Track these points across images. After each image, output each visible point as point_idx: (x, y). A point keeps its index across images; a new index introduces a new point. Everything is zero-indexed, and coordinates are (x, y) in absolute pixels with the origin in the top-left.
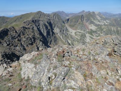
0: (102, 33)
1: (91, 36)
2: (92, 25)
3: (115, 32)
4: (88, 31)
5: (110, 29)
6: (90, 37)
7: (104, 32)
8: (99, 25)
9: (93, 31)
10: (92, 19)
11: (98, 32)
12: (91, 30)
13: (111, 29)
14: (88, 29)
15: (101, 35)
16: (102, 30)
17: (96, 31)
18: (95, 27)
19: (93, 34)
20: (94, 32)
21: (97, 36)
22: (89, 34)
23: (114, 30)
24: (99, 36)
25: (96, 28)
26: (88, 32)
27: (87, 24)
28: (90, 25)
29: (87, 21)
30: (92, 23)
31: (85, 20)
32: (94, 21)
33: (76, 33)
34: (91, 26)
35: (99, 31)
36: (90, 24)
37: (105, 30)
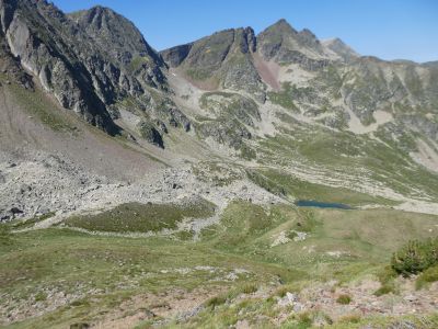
0: (338, 97)
1: (286, 111)
2: (294, 66)
3: (400, 87)
4: (270, 89)
5: (377, 75)
6: (278, 114)
7: (349, 89)
8: (323, 63)
9: (295, 91)
10: (293, 42)
11: (322, 95)
12: (287, 85)
13: (382, 74)
14: (274, 84)
15: (335, 103)
16: (339, 83)
17: (308, 91)
18: (305, 73)
19: (295, 102)
20: (298, 93)
21: (316, 113)
22: (277, 102)
23: (396, 79)
24: (324, 110)
25: (311, 76)
26: (272, 94)
27: (271, 64)
28: (285, 68)
29: (272, 54)
30: (293, 57)
31: (259, 49)
32: (303, 51)
33: (209, 98)
34: (290, 71)
35: (323, 89)
36: (284, 64)
37: (351, 82)
